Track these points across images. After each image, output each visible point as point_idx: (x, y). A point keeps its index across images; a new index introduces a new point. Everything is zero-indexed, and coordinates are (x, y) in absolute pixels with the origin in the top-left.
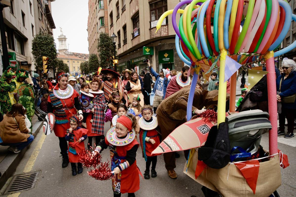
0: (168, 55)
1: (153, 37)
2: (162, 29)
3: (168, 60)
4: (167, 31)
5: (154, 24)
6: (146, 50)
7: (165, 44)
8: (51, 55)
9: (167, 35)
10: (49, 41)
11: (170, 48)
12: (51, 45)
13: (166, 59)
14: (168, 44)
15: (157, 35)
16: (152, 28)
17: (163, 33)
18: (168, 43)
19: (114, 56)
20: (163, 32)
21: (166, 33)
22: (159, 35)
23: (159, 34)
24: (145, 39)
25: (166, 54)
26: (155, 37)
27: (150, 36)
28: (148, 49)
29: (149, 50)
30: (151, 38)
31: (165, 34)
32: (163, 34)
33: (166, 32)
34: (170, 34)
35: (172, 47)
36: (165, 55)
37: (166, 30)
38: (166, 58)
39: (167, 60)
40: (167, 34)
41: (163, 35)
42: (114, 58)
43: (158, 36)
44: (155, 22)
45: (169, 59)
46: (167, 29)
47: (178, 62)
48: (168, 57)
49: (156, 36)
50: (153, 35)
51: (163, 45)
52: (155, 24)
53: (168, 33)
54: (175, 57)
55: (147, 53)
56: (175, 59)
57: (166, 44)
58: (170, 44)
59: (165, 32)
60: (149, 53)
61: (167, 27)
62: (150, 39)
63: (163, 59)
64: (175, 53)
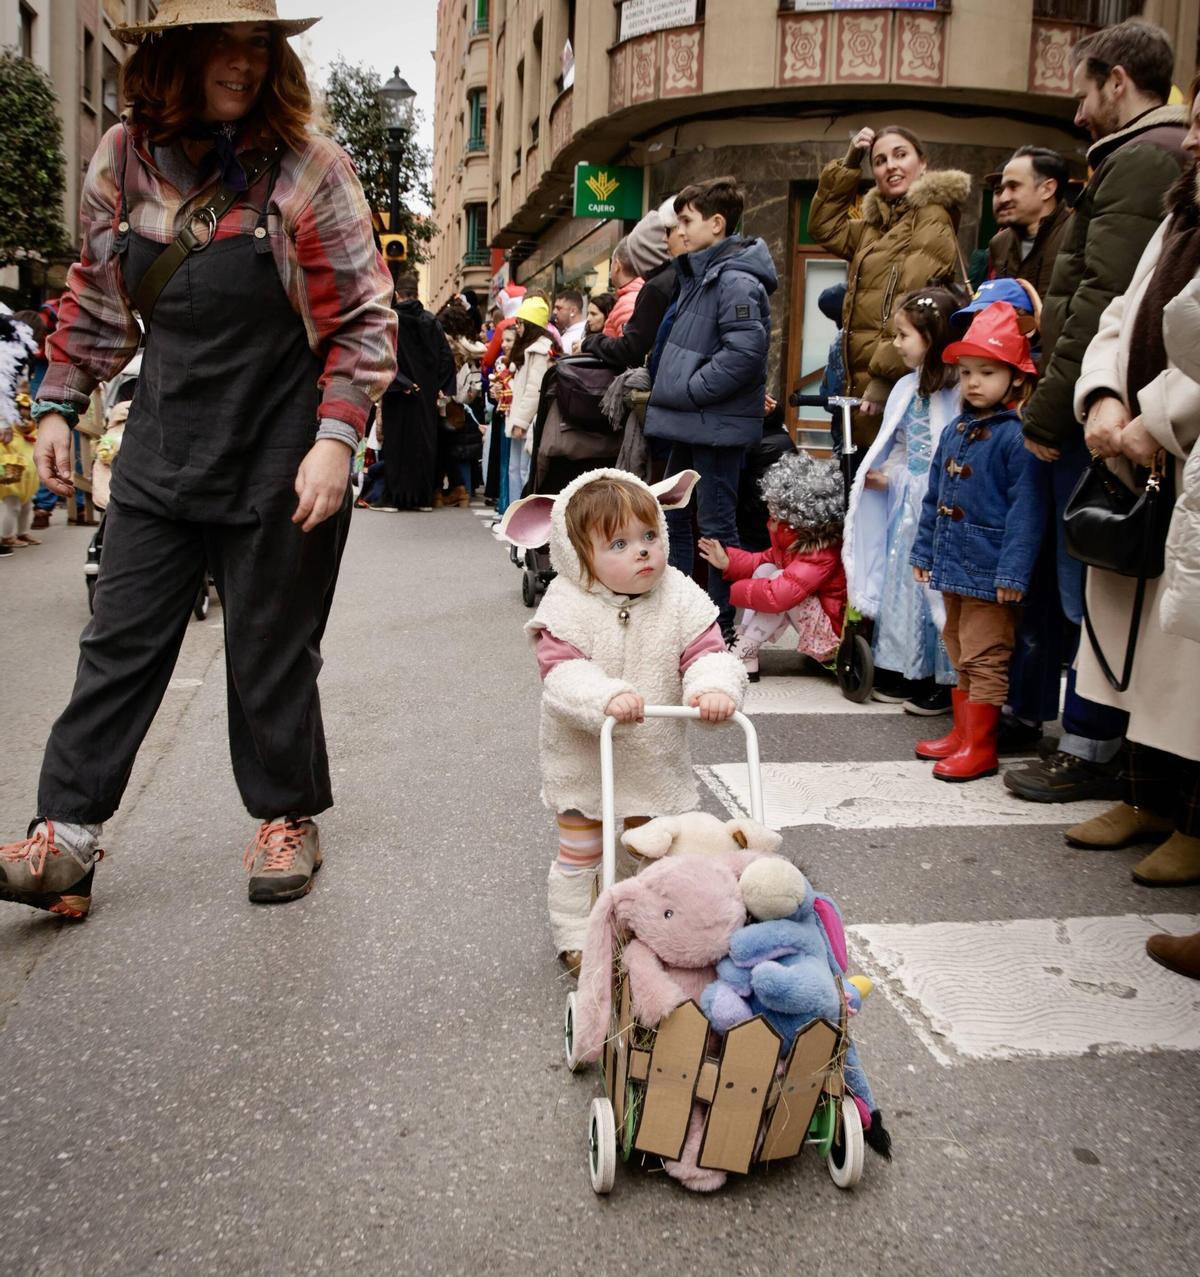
1: (620, 104)
2: (671, 52)
4: (695, 66)
5: (636, 19)
6: (592, 183)
7: (696, 150)
8: (20, 186)
10: (15, 97)
12: (26, 124)
14: (715, 152)
15: (642, 92)
16: (622, 40)
17: (671, 76)
18: (716, 142)
19: (388, 214)
20: (671, 70)
21: (690, 78)
22: (651, 90)
23: (649, 86)
24: (587, 116)
26: (628, 104)
27: (612, 94)
29: (613, 185)
30: (615, 106)
31: (683, 83)
32: (670, 84)
33: (688, 73)
34: (709, 88)
37: (690, 56)
40: (694, 83)
41: (674, 89)
42: (387, 226)
43: (646, 95)
44: (640, 8)
46: (696, 50)
49: (634, 95)
50: (623, 91)
52: (641, 18)
53: (700, 75)
55: (600, 208)
57: (700, 148)
58: (723, 150)
59: (683, 69)
60: (607, 208)
61: (696, 36)
62: (606, 115)
64: (749, 211)
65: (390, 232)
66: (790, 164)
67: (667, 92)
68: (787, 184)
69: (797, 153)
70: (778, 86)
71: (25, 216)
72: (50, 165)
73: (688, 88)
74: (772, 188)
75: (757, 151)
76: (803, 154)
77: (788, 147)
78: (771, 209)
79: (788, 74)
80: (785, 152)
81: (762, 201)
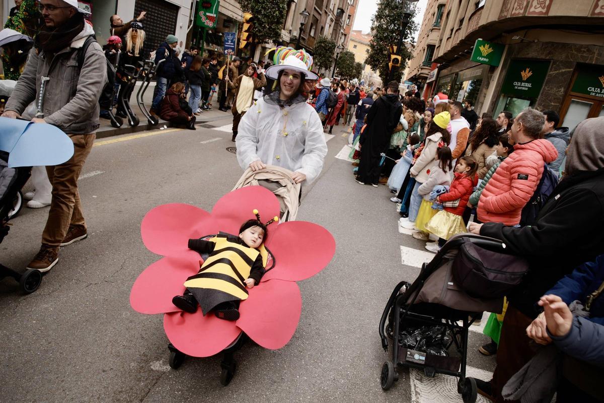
0: (531, 74)
1: (505, 16)
3: (527, 89)
4: (548, 2)
6: (481, 48)
7: (534, 41)
9: (545, 13)
11: (543, 57)
13: (523, 84)
14: (543, 44)
15: (517, 12)
17: (534, 6)
18: (545, 39)
19: (396, 47)
20: (535, 3)
21: (543, 8)
22: (522, 11)
23: (521, 9)
24: (488, 19)
25: (528, 70)
26: (509, 16)
27: (502, 11)
28: (487, 46)
29: (491, 50)
30: (502, 17)
31: (539, 10)
32: (532, 9)
33: (543, 5)
34: (552, 13)
35: (549, 53)
36: (523, 73)
38: (522, 81)
39: (524, 88)
40: (544, 10)
41: (534, 12)
42: (395, 52)
43: (519, 13)
45: (529, 85)
47: (551, 101)
48: (527, 81)
49: (513, 13)
50: (508, 10)
51: (529, 44)
53: (549, 7)
54: (546, 85)
55: (482, 59)
56: (544, 89)
57: (536, 41)
58: (547, 43)
59: (541, 3)
60: (485, 59)
62: (497, 20)
63: (516, 83)
64: (551, 73)
65: (395, 54)
66: (579, 55)
67: (529, 13)
68: (575, 64)
69: (585, 50)
70: (589, 16)
71: (268, 27)
72: (281, 9)
73: (541, 12)
74: (566, 64)
75: (564, 46)
76: (589, 51)
77: (582, 46)
78: (563, 74)
79: (598, 11)
80: (579, 49)
81: (560, 69)
